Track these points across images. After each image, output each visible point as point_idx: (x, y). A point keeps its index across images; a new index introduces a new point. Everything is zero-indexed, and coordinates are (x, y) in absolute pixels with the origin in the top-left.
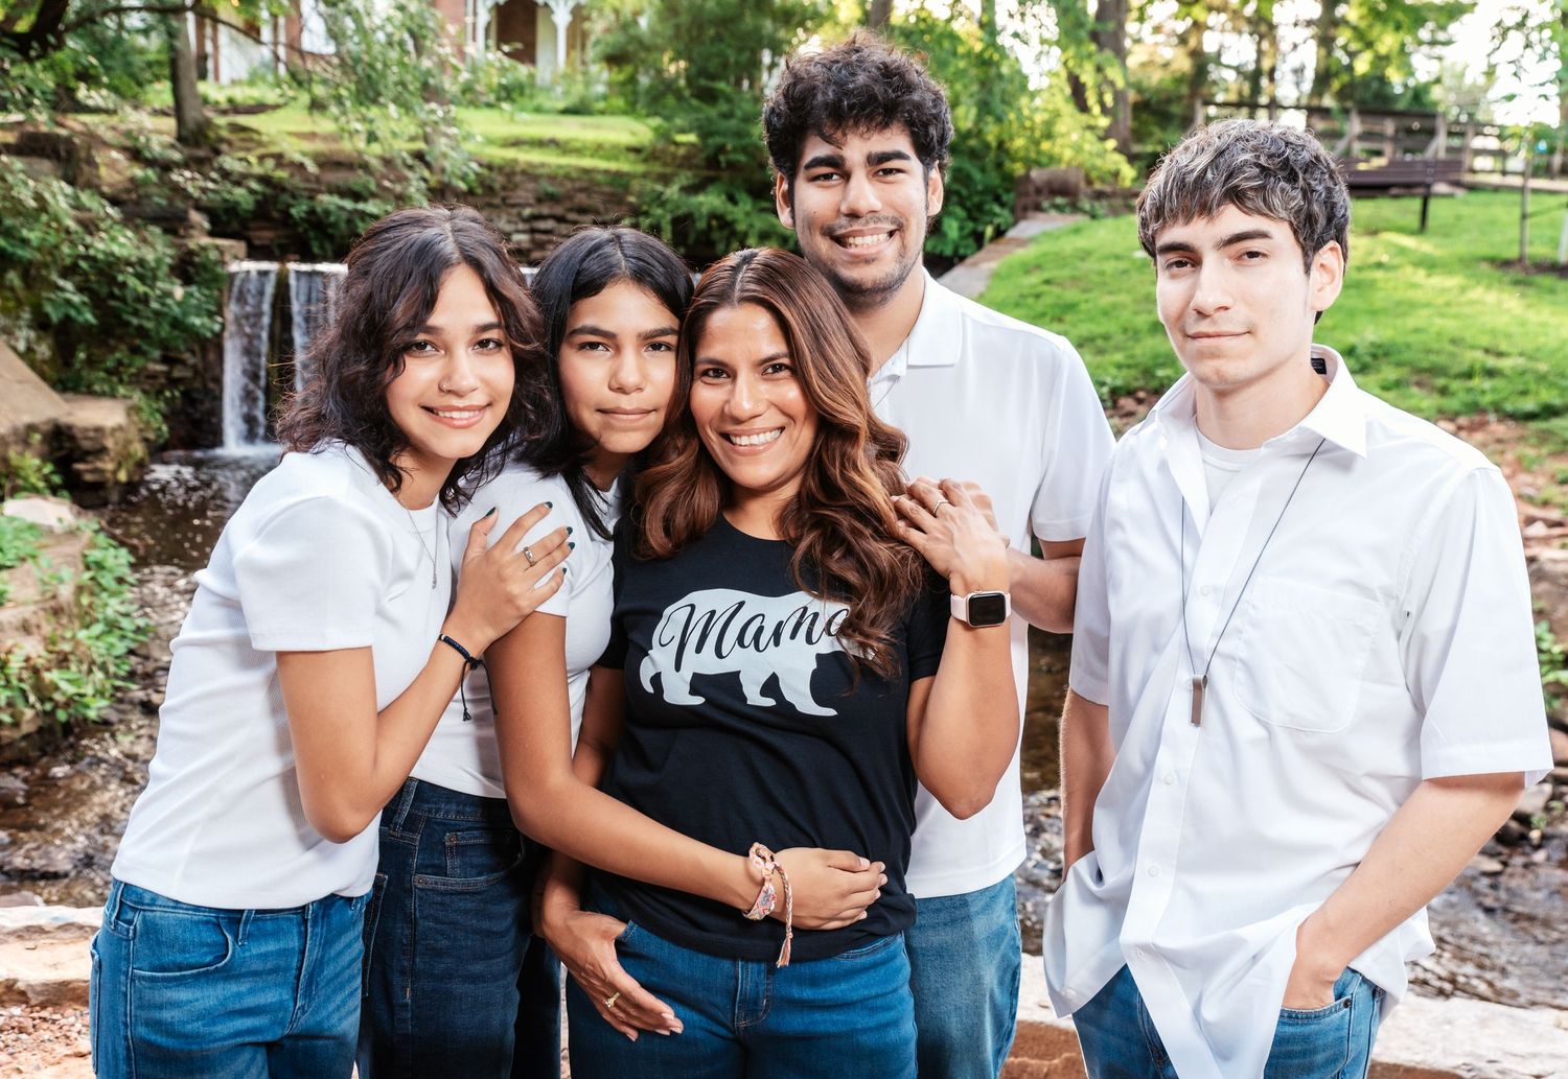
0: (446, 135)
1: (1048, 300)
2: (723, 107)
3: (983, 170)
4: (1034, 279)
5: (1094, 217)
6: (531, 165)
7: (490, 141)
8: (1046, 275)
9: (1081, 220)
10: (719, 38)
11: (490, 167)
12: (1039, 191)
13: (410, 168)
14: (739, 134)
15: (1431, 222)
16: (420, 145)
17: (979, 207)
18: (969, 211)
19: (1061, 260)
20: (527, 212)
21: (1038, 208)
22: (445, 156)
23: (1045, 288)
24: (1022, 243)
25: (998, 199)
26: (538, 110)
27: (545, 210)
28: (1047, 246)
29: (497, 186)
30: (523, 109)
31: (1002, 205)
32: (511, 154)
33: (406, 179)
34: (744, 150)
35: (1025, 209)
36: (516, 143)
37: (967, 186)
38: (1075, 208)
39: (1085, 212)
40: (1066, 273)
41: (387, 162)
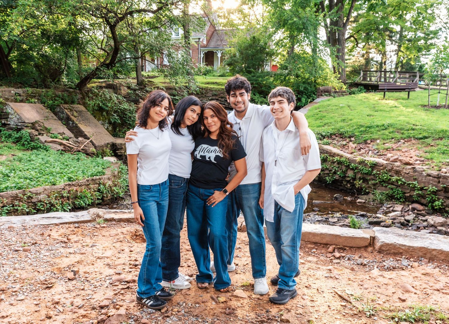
0: (192, 82)
1: (319, 115)
2: (253, 74)
3: (311, 87)
4: (317, 111)
5: (334, 97)
6: (211, 88)
7: (202, 83)
8: (320, 110)
9: (330, 98)
10: (252, 59)
11: (202, 89)
12: (322, 92)
13: (185, 89)
14: (256, 80)
15: (410, 97)
16: (187, 84)
17: (310, 95)
18: (307, 96)
19: (323, 106)
20: (210, 98)
21: (322, 95)
22: (191, 86)
23: (319, 113)
24: (316, 103)
25: (314, 93)
26: (214, 76)
27: (214, 98)
28: (321, 104)
29: (204, 93)
30: (210, 76)
31: (315, 95)
32: (207, 86)
33: (184, 92)
34: (257, 84)
35: (319, 96)
36: (208, 83)
37: (307, 91)
38: (330, 95)
39: (332, 96)
40: (324, 109)
41: (180, 88)
